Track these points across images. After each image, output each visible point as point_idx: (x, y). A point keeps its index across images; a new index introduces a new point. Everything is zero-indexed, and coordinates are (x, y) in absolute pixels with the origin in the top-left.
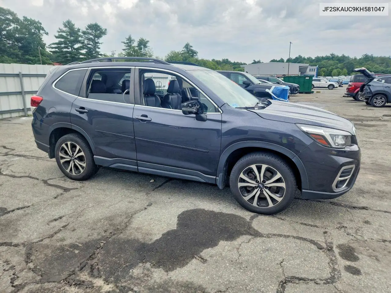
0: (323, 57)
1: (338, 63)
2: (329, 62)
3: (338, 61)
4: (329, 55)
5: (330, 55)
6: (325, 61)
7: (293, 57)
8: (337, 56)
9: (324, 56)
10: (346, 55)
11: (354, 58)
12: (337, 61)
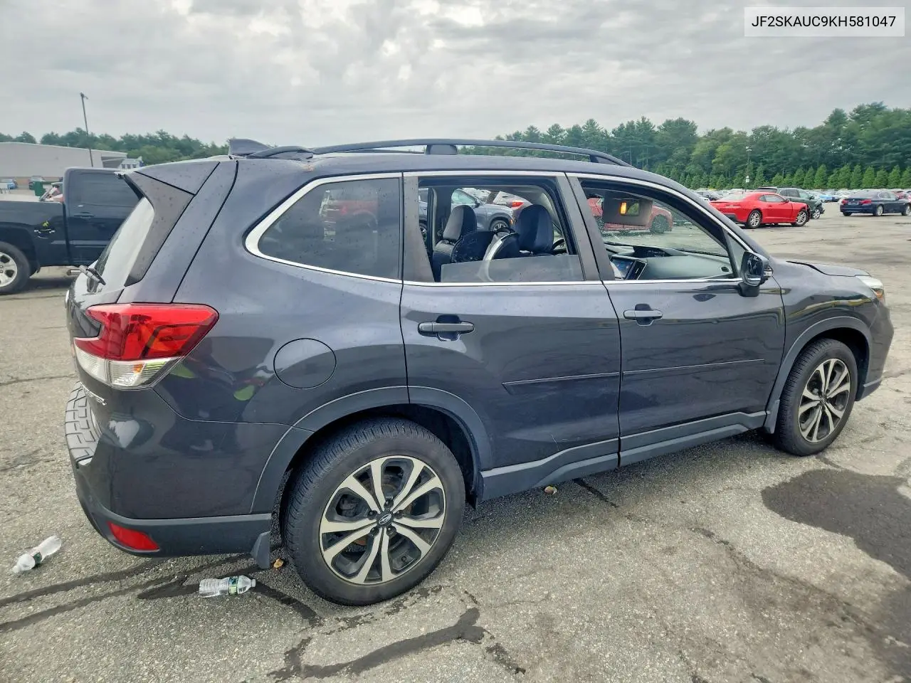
0: (140, 138)
1: (181, 154)
2: (159, 150)
3: (179, 150)
4: (154, 133)
5: (158, 135)
6: (148, 146)
7: (62, 132)
8: (175, 139)
9: (144, 135)
10: (193, 138)
11: (210, 146)
12: (176, 149)
